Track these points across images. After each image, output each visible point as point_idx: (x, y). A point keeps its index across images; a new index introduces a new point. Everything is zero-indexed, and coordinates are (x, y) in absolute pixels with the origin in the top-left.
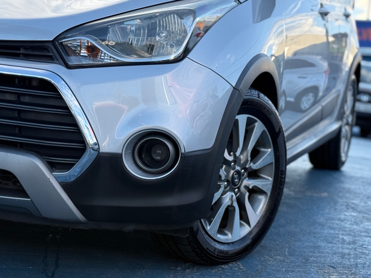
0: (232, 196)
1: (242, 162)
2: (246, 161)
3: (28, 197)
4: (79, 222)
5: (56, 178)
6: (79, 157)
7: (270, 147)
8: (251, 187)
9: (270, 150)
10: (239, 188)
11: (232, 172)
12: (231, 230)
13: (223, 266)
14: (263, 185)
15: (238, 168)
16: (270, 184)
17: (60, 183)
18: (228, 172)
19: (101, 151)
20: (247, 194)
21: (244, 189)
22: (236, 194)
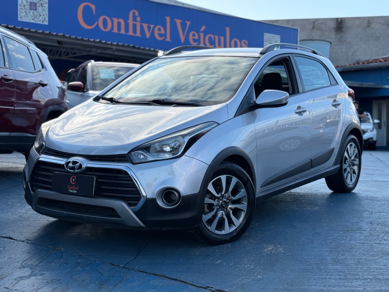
0: (222, 213)
1: (227, 197)
2: (229, 196)
3: (121, 218)
4: (142, 227)
5: (131, 209)
6: (139, 201)
7: (243, 189)
8: (233, 208)
9: (243, 190)
10: (227, 209)
11: (221, 202)
12: (224, 229)
13: (220, 246)
14: (241, 207)
15: (224, 200)
16: (246, 206)
17: (133, 212)
18: (219, 202)
19: (147, 197)
20: (231, 211)
21: (229, 209)
22: (225, 212)
